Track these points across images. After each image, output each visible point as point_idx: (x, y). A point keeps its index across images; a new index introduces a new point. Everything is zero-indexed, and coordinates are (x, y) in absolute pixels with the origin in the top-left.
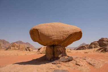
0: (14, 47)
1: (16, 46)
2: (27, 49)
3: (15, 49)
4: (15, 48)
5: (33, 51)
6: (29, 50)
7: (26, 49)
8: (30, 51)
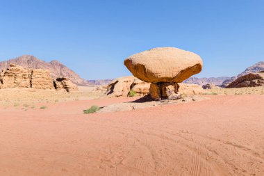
0: (13, 78)
1: (20, 75)
2: (58, 83)
3: (18, 85)
4: (18, 80)
5: (77, 89)
6: (66, 88)
7: (55, 85)
8: (68, 91)
